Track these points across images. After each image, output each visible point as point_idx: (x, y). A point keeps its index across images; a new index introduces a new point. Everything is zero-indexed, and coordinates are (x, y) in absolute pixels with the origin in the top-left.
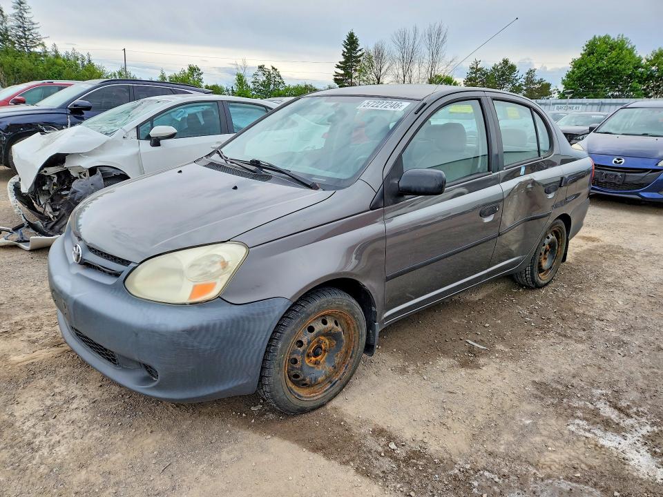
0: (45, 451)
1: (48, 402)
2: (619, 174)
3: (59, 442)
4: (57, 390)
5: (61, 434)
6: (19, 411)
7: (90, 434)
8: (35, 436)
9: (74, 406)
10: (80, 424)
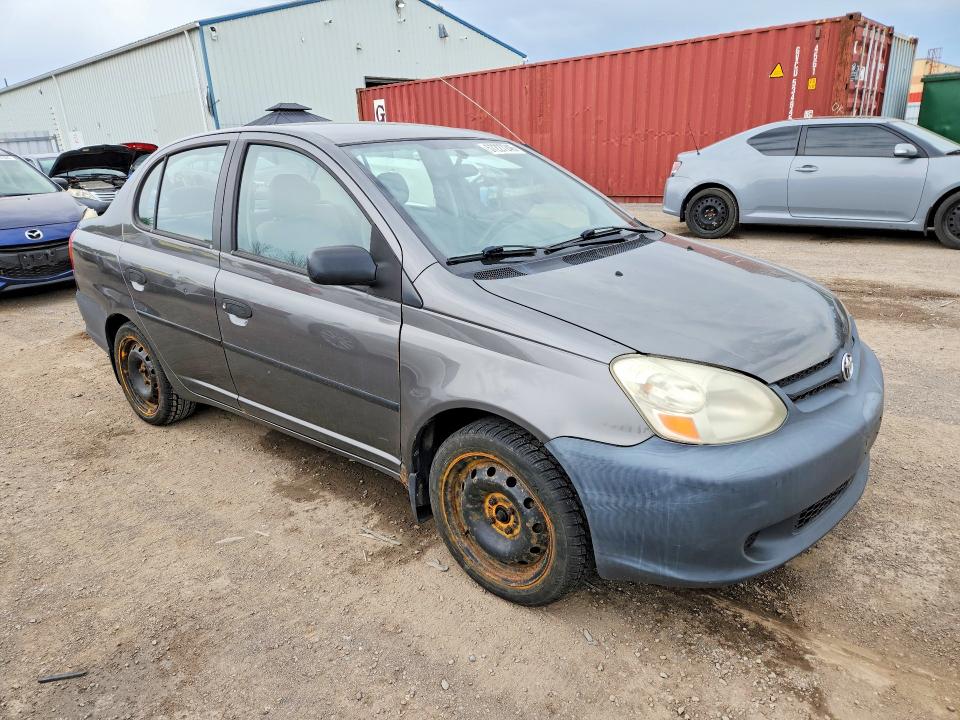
0: (933, 535)
1: (890, 574)
2: (48, 251)
3: (914, 533)
4: (867, 580)
5: (906, 537)
6: (931, 590)
7: (881, 519)
8: (933, 554)
9: (867, 550)
10: (881, 532)
